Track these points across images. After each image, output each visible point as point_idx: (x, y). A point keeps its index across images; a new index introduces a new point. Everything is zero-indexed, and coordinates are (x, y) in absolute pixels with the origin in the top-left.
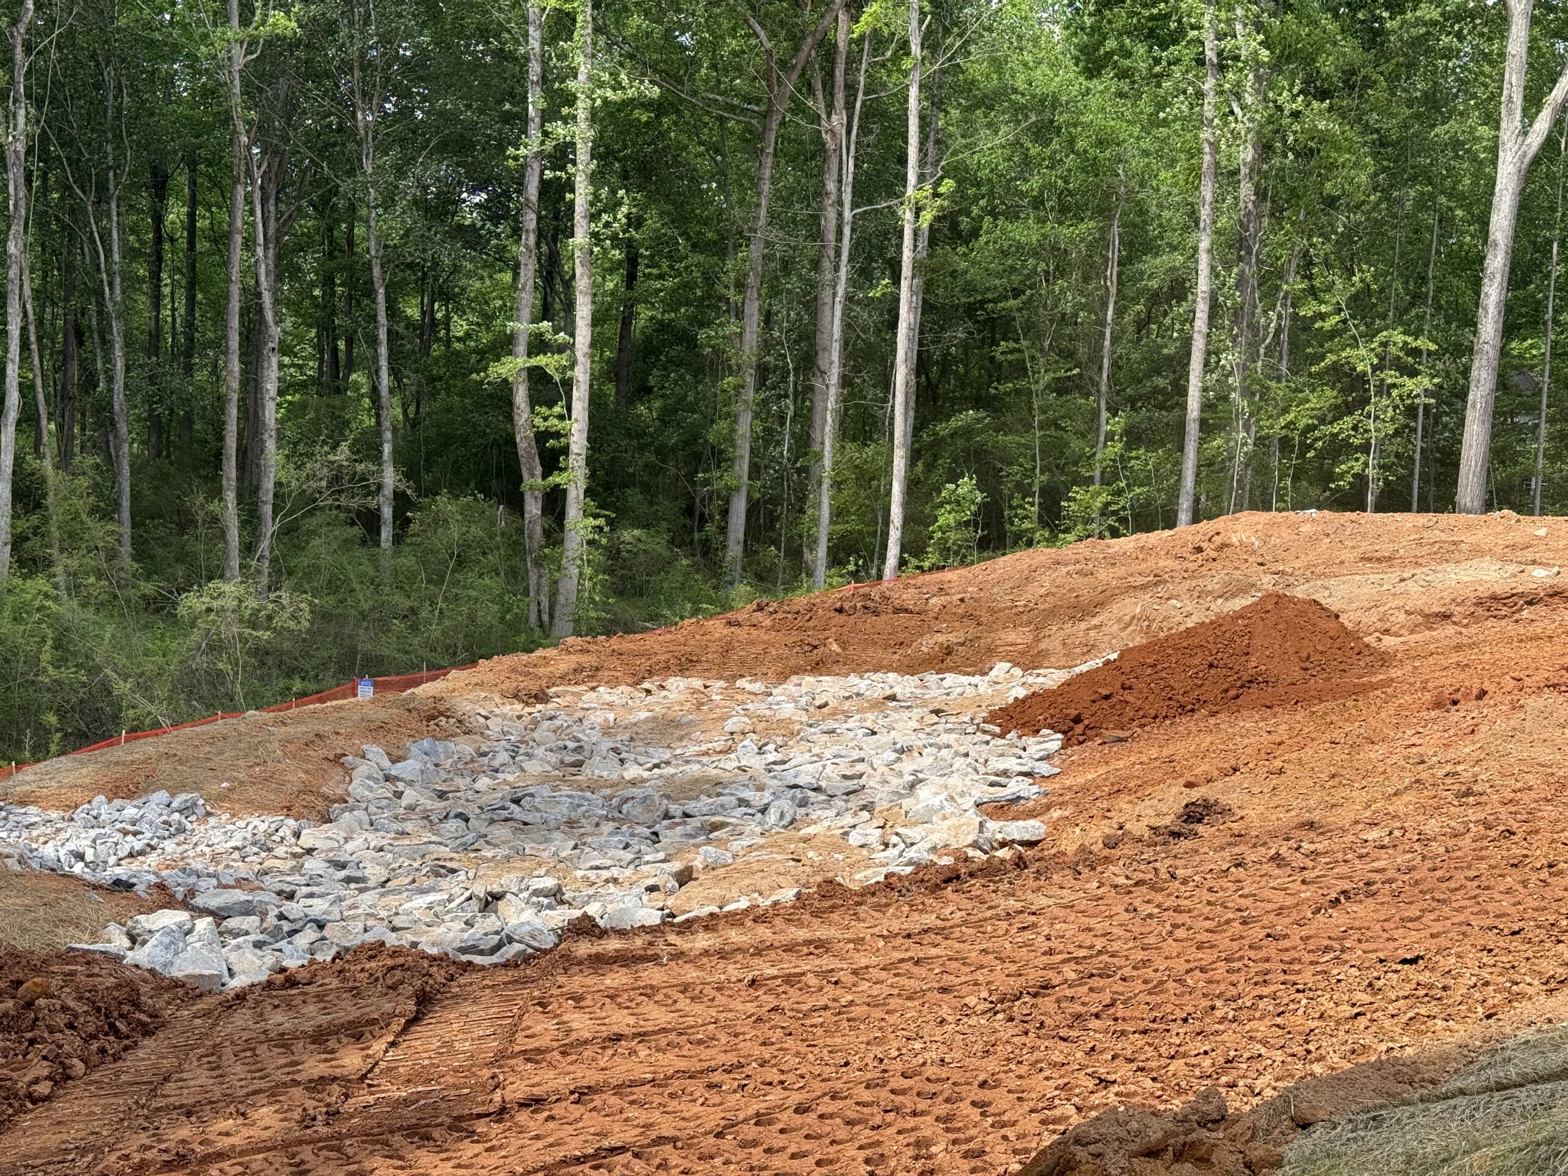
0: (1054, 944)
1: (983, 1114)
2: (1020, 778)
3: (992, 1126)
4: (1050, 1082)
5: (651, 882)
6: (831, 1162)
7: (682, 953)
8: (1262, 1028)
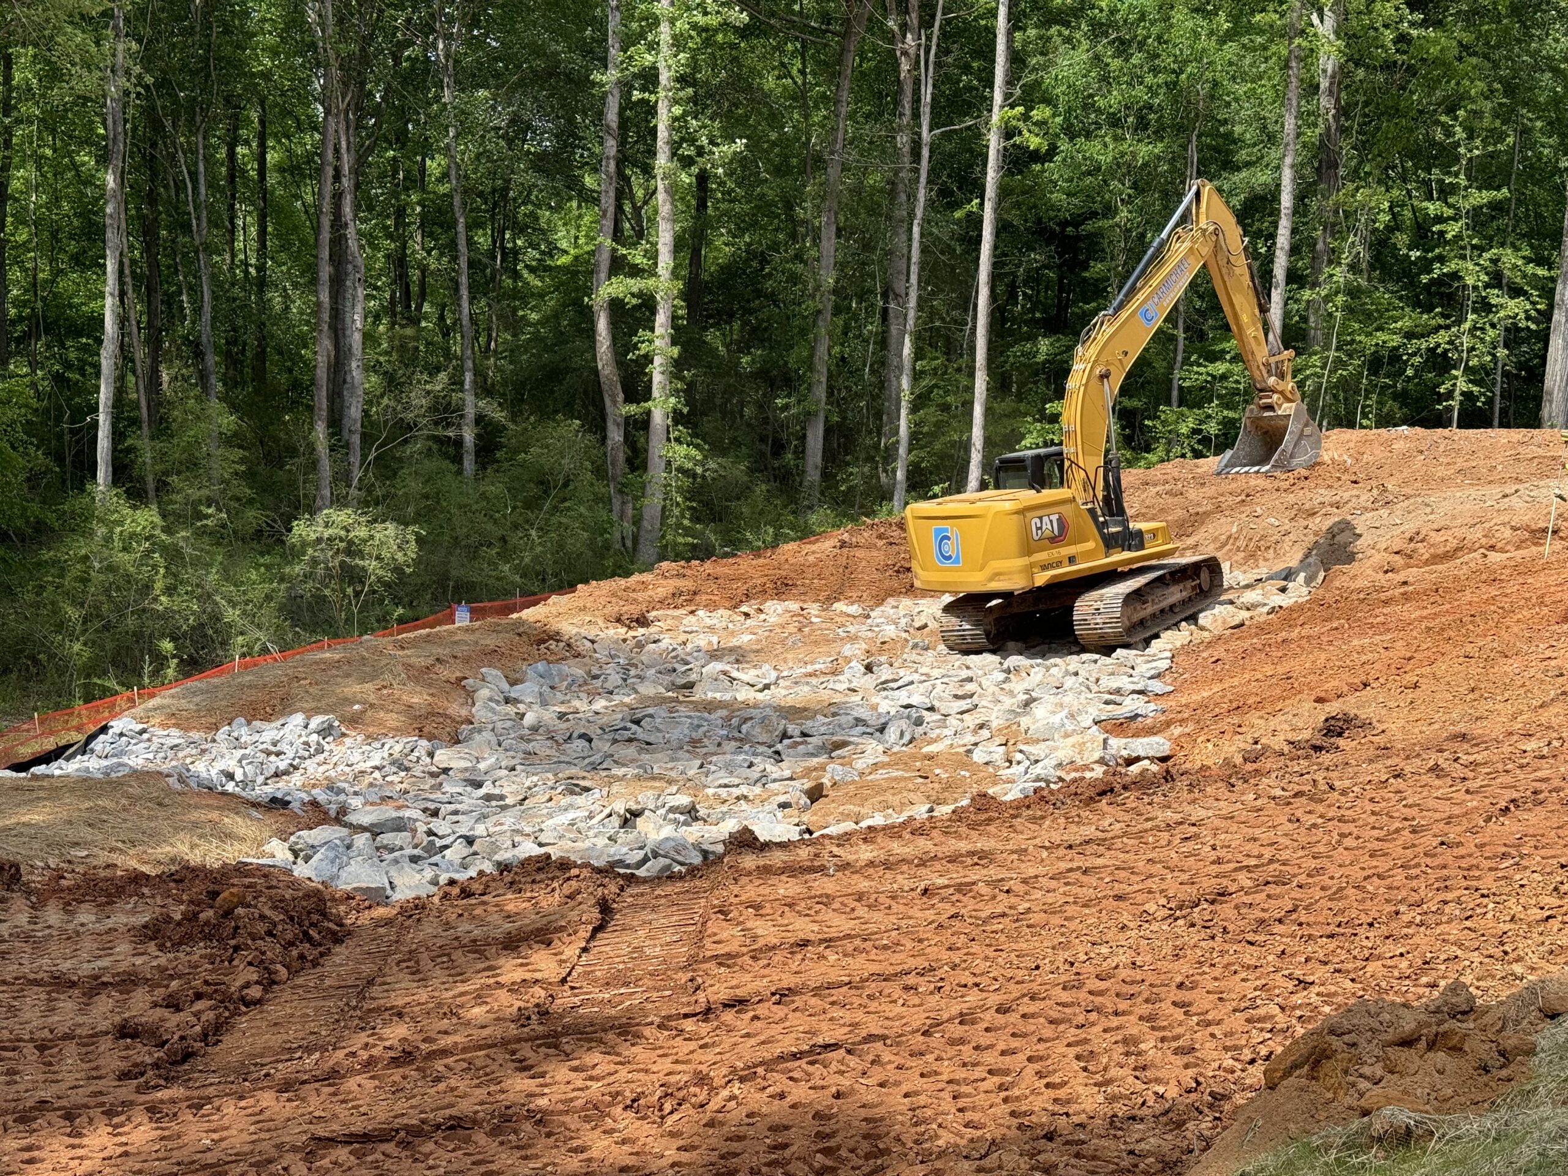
0: (1221, 853)
1: (1186, 1013)
2: (1136, 696)
3: (1198, 1024)
4: (1248, 984)
5: (782, 799)
6: (1041, 1058)
7: (848, 864)
8: (1454, 931)
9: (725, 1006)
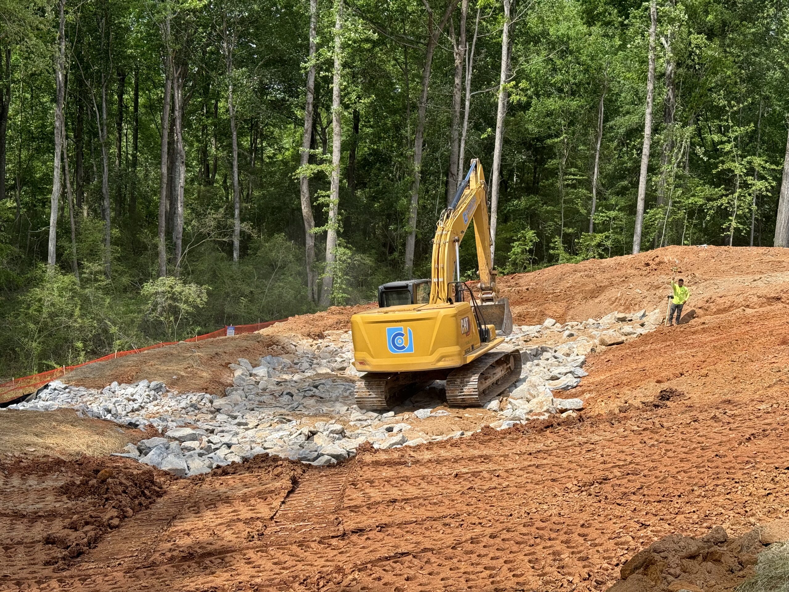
0: (606, 458)
1: (585, 540)
3: (591, 545)
4: (617, 525)
6: (511, 562)
7: (418, 461)
8: (721, 500)
9: (353, 532)
